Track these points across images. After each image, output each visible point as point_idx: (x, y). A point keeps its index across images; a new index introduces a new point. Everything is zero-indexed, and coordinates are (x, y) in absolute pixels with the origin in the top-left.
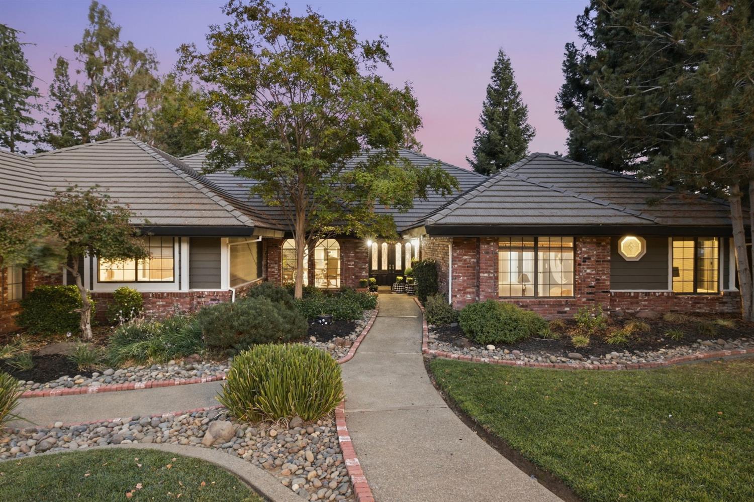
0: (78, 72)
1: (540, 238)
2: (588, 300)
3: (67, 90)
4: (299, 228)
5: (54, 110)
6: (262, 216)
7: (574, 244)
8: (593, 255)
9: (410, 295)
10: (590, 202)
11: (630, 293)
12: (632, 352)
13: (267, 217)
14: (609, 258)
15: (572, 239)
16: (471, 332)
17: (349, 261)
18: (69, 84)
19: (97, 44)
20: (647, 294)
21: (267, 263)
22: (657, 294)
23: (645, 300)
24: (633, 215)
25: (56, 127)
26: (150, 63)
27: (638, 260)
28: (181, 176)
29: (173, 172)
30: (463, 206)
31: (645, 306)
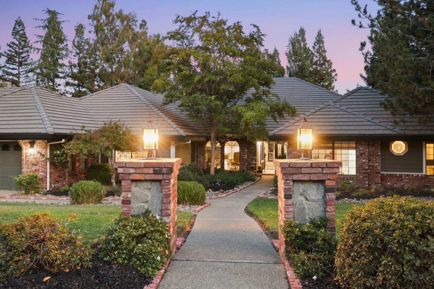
0: (90, 32)
1: (335, 142)
2: (364, 177)
3: (82, 42)
4: (213, 136)
5: (75, 56)
6: (194, 128)
7: (356, 146)
8: (366, 152)
10: (369, 121)
11: (396, 174)
13: (197, 129)
14: (380, 154)
15: (354, 142)
17: (245, 154)
18: (83, 38)
19: (101, 14)
20: (407, 175)
21: (197, 155)
22: (414, 176)
23: (407, 179)
24: (389, 129)
25: (75, 67)
26: (132, 21)
27: (402, 155)
28: (152, 108)
29: (148, 106)
30: (293, 125)
31: (406, 182)
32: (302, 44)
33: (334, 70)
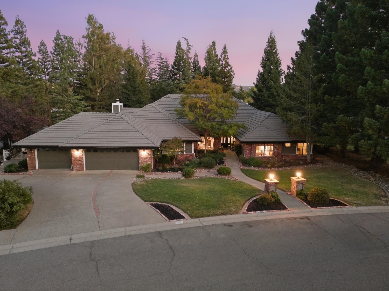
2: (276, 156)
7: (273, 145)
8: (278, 147)
9: (232, 151)
11: (287, 154)
12: (278, 168)
14: (282, 147)
16: (249, 164)
22: (293, 155)
23: (290, 156)
27: (289, 147)
32: (214, 52)
33: (233, 71)
